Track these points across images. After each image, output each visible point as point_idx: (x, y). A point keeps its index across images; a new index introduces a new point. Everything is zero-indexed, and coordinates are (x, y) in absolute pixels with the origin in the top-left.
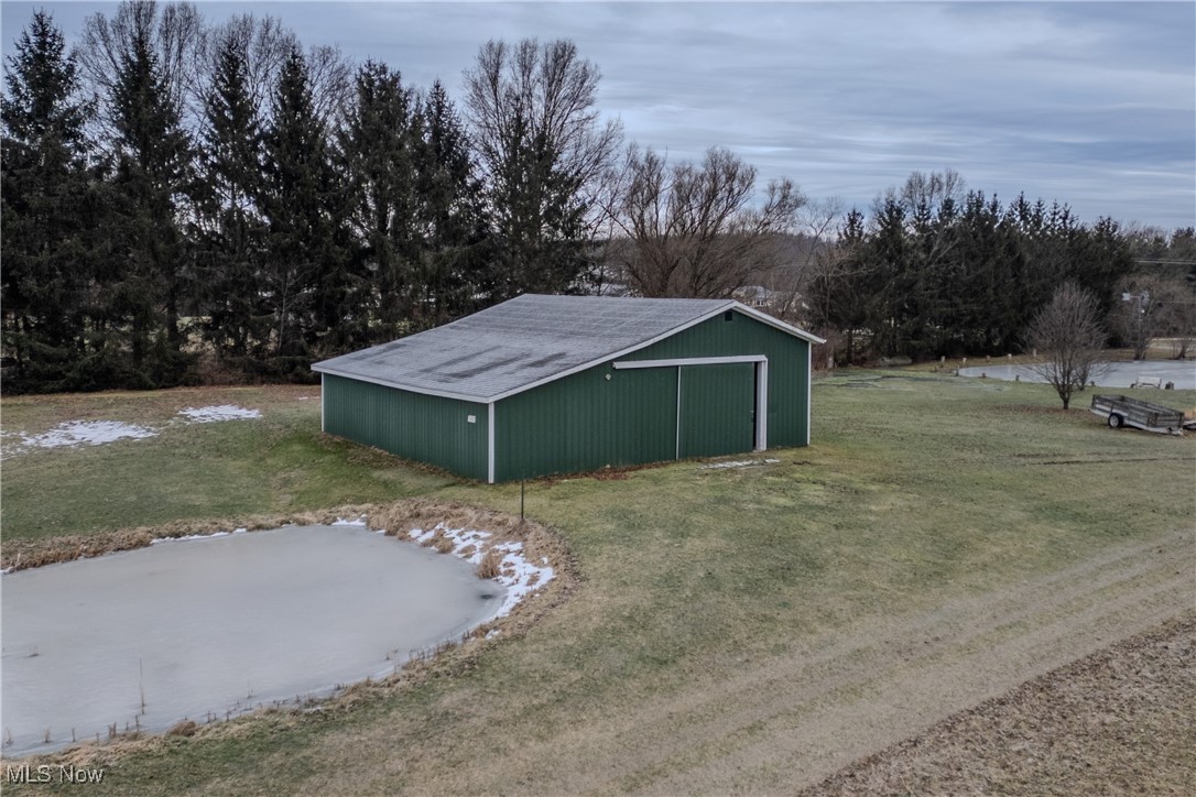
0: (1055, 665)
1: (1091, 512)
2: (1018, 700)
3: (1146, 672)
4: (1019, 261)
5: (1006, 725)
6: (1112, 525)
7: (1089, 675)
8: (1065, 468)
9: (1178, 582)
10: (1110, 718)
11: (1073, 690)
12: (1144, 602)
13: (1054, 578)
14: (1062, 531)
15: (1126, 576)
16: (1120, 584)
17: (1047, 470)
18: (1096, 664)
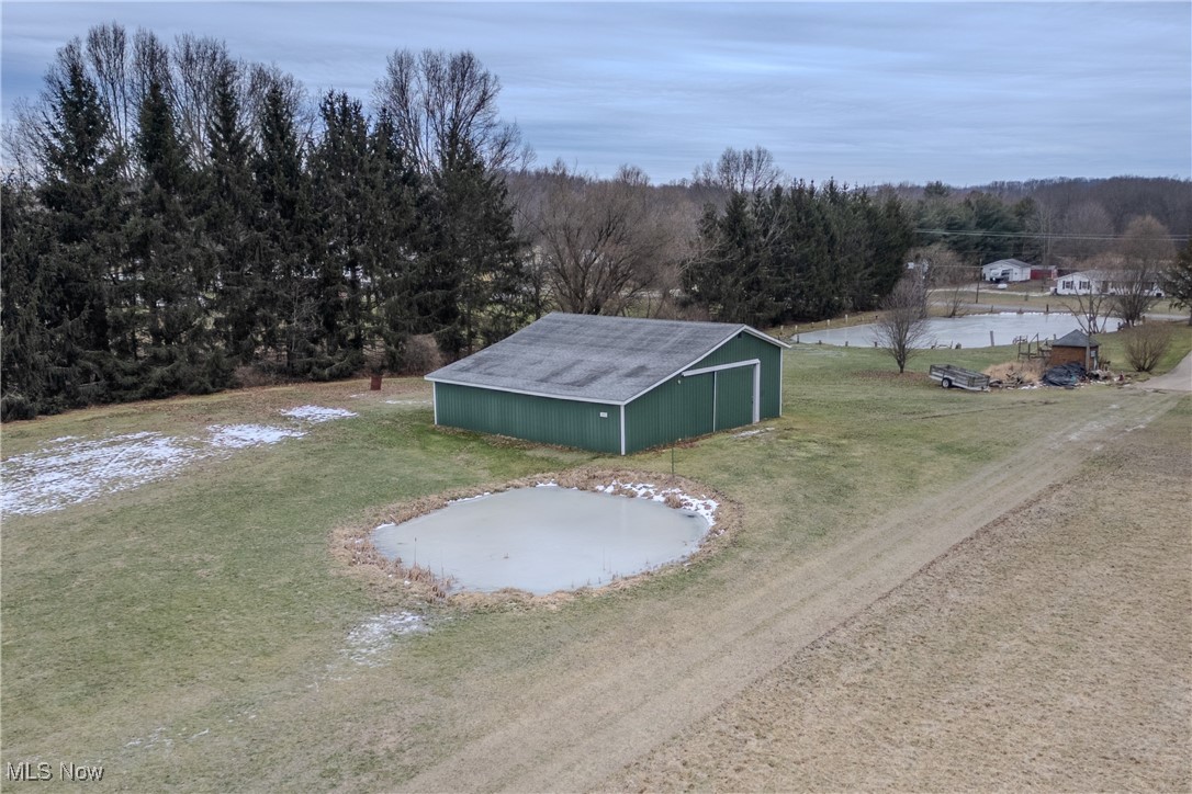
0: (985, 523)
1: (965, 447)
2: (978, 537)
3: (1025, 521)
4: (832, 240)
5: (978, 546)
6: (980, 454)
7: (1001, 525)
8: (934, 420)
9: (1023, 482)
10: (1017, 540)
11: (998, 531)
12: (1013, 492)
13: (966, 485)
14: (958, 459)
15: (999, 481)
16: (998, 485)
17: (925, 422)
18: (1003, 520)
